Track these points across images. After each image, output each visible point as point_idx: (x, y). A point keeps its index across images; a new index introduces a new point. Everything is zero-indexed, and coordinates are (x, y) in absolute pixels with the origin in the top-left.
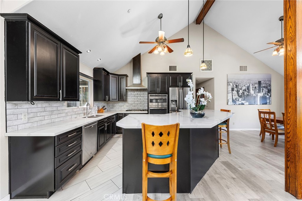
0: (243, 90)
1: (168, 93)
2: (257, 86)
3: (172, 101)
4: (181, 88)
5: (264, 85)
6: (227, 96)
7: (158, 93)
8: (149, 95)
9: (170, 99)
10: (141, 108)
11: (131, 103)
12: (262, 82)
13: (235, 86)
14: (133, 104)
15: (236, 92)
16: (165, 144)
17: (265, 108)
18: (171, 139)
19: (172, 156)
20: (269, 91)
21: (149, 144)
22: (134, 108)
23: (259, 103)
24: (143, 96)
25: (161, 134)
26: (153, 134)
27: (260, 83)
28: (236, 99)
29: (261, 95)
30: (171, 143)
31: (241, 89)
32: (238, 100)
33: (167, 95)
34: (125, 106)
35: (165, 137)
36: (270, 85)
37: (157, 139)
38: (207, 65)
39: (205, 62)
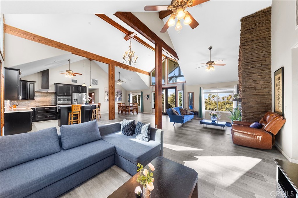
1: (72, 96)
2: (117, 93)
3: (74, 100)
4: (80, 93)
5: (119, 93)
6: (105, 97)
7: (65, 95)
8: (58, 96)
9: (73, 99)
10: (48, 104)
11: (38, 101)
14: (41, 102)
16: (78, 109)
17: (119, 102)
18: (80, 108)
19: (79, 112)
20: (121, 96)
21: (74, 109)
22: (42, 104)
23: (118, 101)
24: (50, 96)
25: (77, 107)
26: (75, 107)
27: (118, 92)
29: (118, 97)
30: (80, 109)
33: (71, 97)
34: (32, 103)
35: (78, 107)
36: (122, 94)
37: (76, 108)
38: (95, 82)
39: (94, 80)
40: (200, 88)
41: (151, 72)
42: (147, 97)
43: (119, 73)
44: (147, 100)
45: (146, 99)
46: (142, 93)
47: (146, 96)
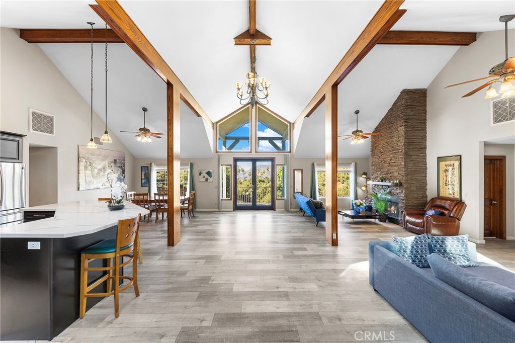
0: (99, 170)
2: (112, 165)
5: (119, 165)
6: (78, 177)
12: (117, 160)
13: (88, 163)
15: (90, 172)
27: (115, 161)
28: (90, 182)
29: (115, 176)
31: (96, 168)
32: (93, 183)
36: (124, 165)
38: (43, 123)
39: (40, 116)
40: (313, 164)
41: (217, 123)
42: (207, 176)
43: (145, 110)
44: (206, 183)
45: (204, 180)
46: (192, 165)
47: (204, 174)
